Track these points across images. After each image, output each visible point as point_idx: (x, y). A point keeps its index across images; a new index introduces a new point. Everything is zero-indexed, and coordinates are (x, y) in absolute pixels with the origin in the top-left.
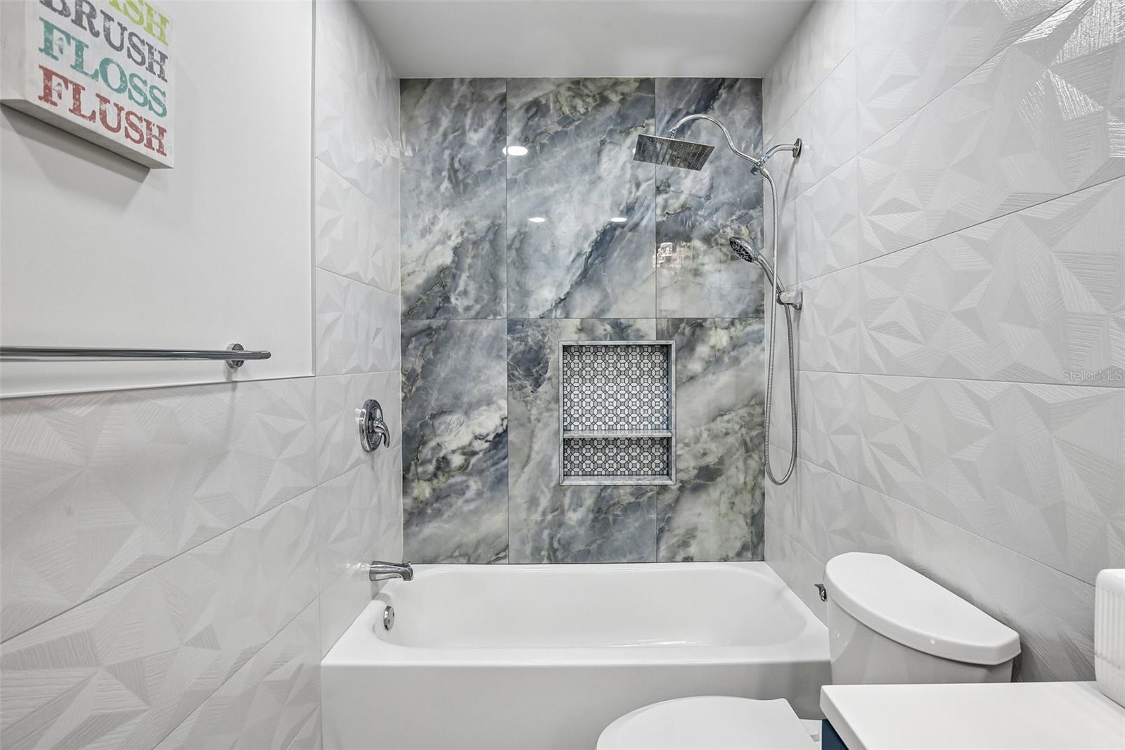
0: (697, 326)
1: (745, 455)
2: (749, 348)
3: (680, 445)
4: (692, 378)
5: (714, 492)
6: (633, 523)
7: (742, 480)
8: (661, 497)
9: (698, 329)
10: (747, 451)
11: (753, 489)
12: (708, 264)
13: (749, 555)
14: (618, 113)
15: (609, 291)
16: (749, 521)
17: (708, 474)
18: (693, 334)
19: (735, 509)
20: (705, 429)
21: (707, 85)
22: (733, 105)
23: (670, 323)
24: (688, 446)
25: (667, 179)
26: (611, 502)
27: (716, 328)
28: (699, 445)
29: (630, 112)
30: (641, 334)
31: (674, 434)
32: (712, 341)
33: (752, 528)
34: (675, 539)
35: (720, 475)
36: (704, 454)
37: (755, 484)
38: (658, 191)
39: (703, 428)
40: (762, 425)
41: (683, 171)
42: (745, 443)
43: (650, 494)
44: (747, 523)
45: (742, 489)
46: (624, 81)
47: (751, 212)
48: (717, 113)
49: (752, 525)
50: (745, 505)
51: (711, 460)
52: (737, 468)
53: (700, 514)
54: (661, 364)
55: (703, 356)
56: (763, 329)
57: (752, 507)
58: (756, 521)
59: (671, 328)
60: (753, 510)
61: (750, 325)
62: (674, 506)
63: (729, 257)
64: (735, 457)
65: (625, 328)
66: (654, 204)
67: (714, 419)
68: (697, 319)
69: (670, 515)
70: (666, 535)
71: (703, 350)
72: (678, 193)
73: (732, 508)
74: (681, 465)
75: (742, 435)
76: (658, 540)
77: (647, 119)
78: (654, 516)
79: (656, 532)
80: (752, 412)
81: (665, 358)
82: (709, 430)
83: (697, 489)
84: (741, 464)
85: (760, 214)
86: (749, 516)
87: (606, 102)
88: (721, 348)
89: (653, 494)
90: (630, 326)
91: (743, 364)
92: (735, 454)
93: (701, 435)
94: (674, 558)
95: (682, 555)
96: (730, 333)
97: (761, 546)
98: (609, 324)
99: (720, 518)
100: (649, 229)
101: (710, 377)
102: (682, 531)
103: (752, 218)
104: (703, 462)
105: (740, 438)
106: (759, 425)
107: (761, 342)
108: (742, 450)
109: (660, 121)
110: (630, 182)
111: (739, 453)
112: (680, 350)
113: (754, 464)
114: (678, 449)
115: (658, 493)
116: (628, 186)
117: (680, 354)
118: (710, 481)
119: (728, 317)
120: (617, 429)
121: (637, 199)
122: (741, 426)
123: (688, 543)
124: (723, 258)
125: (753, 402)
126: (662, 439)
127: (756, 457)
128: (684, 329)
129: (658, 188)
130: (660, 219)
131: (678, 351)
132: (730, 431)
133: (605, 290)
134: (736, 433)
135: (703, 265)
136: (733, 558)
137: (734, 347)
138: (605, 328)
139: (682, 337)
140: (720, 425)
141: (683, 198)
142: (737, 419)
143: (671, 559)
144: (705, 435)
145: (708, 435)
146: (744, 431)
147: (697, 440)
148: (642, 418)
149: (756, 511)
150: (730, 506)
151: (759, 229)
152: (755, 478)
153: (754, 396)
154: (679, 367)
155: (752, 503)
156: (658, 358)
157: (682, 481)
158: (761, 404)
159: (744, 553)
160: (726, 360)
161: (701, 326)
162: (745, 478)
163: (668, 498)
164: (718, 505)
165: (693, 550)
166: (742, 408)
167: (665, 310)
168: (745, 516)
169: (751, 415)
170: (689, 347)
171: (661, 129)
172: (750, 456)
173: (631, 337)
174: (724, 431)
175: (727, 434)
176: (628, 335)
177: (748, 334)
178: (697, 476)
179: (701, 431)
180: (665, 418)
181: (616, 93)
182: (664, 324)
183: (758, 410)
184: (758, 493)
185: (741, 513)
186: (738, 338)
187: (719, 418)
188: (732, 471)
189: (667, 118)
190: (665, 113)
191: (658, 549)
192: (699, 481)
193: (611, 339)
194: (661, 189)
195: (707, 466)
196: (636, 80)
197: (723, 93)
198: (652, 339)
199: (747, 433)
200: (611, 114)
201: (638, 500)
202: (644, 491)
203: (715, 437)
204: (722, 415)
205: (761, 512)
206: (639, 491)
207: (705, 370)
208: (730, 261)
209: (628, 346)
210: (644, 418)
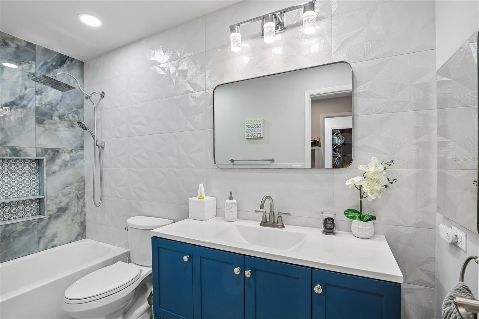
0: (56, 152)
1: (77, 201)
2: (79, 160)
3: (49, 200)
4: (54, 173)
5: (65, 217)
6: (25, 238)
7: (76, 210)
8: (40, 224)
9: (56, 153)
10: (78, 199)
11: (81, 213)
12: (61, 127)
13: (80, 237)
14: (15, 53)
15: (9, 133)
16: (80, 225)
17: (62, 210)
18: (54, 155)
19: (74, 222)
20: (60, 193)
21: (61, 56)
22: (72, 68)
23: (43, 150)
24: (52, 200)
25: (42, 89)
26: (11, 232)
27: (64, 152)
28: (57, 199)
29: (22, 54)
30: (28, 154)
31: (46, 196)
32: (63, 158)
33: (81, 228)
34: (47, 240)
35: (67, 210)
36: (60, 203)
37: (82, 211)
38: (37, 93)
39: (59, 192)
40: (84, 189)
41: (49, 88)
42: (77, 196)
43: (33, 223)
44: (79, 226)
45: (76, 214)
46: (18, 39)
47: (79, 110)
48: (65, 69)
49: (81, 226)
50: (78, 219)
51: (63, 204)
52: (74, 206)
53: (59, 227)
54: (36, 167)
55: (59, 164)
56: (84, 154)
57: (81, 219)
58: (83, 225)
59: (43, 152)
60: (81, 221)
61: (79, 152)
62: (46, 227)
63: (70, 126)
64: (73, 202)
65: (19, 151)
66: (35, 99)
67: (64, 188)
68: (56, 149)
69: (44, 230)
70: (43, 239)
71: (58, 161)
72: (47, 97)
73: (73, 222)
74: (49, 209)
75: (76, 193)
76: (39, 242)
77: (31, 61)
78: (36, 233)
79: (37, 239)
80: (80, 184)
81: (38, 165)
82: (62, 193)
83: (57, 217)
84: (76, 204)
85: (83, 112)
86: (79, 223)
87: (7, 45)
88: (67, 160)
89: (35, 223)
90: (21, 150)
91: (76, 166)
92: (73, 201)
93: (58, 195)
94: (47, 247)
95: (51, 245)
96: (70, 155)
97: (85, 233)
98: (8, 149)
99: (68, 226)
100: (32, 108)
101: (63, 172)
102: (50, 236)
103: (79, 112)
104: (60, 206)
105: (75, 195)
106: (83, 189)
107: (83, 158)
108: (76, 199)
109: (38, 64)
110: (21, 86)
111: (75, 200)
112: (48, 161)
113: (81, 204)
114: (47, 202)
115: (38, 222)
116: (20, 87)
117: (48, 163)
118: (63, 213)
119: (70, 149)
120: (10, 198)
121: (25, 94)
122: (76, 190)
123: (54, 239)
124: (67, 125)
125: (80, 181)
126: (37, 199)
127: (82, 200)
128: (50, 152)
129: (37, 92)
130: (38, 105)
131: (46, 162)
132: (71, 192)
133: (6, 133)
134: (74, 193)
135: (59, 127)
136: (73, 241)
137: (73, 160)
138: (6, 151)
139: (49, 156)
140: (67, 190)
141: (49, 99)
142: (74, 187)
143: (46, 249)
144: (60, 195)
145: (62, 195)
146: (77, 192)
147: (57, 197)
148: (25, 191)
149: (82, 221)
150: (72, 221)
151: (82, 117)
152: (82, 209)
153: (81, 178)
154: (48, 168)
155: (81, 218)
156: (34, 165)
157: (50, 215)
158: (84, 181)
159: (78, 237)
160: (69, 165)
161: (58, 151)
162: (78, 209)
163: (43, 223)
164: (67, 222)
165: (56, 242)
166: (76, 183)
167: (40, 144)
168: (78, 223)
169: (79, 185)
170: (52, 160)
171: (38, 67)
172: (80, 201)
173: (22, 155)
174: (69, 192)
175: (70, 193)
176: (20, 154)
177: (78, 156)
178: (57, 212)
179: (58, 194)
180: (38, 190)
181: (14, 43)
182: (40, 151)
183: (82, 183)
184: (83, 214)
185: (76, 223)
186: (74, 157)
187: (66, 188)
188: (72, 207)
189: (42, 63)
190: (41, 61)
191: (38, 246)
192: (58, 214)
193: (10, 156)
194: (38, 93)
195: (62, 207)
196: (25, 41)
197: (68, 62)
198: (34, 156)
199: (78, 192)
200: (11, 52)
201: (27, 227)
202: (30, 223)
203: (65, 195)
204: (68, 187)
205: (84, 221)
206: (28, 223)
207: (60, 169)
208: (70, 127)
209: (17, 159)
210: (26, 191)
